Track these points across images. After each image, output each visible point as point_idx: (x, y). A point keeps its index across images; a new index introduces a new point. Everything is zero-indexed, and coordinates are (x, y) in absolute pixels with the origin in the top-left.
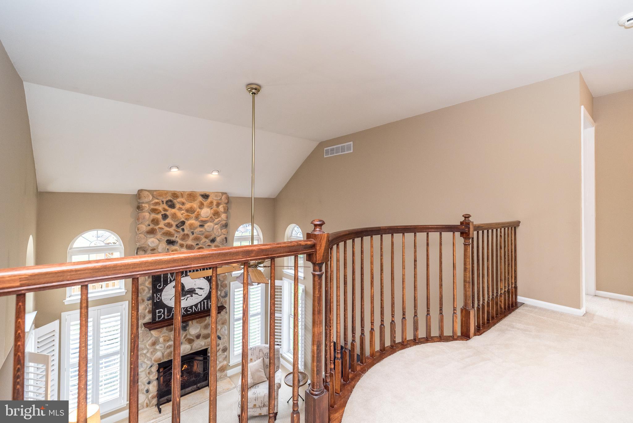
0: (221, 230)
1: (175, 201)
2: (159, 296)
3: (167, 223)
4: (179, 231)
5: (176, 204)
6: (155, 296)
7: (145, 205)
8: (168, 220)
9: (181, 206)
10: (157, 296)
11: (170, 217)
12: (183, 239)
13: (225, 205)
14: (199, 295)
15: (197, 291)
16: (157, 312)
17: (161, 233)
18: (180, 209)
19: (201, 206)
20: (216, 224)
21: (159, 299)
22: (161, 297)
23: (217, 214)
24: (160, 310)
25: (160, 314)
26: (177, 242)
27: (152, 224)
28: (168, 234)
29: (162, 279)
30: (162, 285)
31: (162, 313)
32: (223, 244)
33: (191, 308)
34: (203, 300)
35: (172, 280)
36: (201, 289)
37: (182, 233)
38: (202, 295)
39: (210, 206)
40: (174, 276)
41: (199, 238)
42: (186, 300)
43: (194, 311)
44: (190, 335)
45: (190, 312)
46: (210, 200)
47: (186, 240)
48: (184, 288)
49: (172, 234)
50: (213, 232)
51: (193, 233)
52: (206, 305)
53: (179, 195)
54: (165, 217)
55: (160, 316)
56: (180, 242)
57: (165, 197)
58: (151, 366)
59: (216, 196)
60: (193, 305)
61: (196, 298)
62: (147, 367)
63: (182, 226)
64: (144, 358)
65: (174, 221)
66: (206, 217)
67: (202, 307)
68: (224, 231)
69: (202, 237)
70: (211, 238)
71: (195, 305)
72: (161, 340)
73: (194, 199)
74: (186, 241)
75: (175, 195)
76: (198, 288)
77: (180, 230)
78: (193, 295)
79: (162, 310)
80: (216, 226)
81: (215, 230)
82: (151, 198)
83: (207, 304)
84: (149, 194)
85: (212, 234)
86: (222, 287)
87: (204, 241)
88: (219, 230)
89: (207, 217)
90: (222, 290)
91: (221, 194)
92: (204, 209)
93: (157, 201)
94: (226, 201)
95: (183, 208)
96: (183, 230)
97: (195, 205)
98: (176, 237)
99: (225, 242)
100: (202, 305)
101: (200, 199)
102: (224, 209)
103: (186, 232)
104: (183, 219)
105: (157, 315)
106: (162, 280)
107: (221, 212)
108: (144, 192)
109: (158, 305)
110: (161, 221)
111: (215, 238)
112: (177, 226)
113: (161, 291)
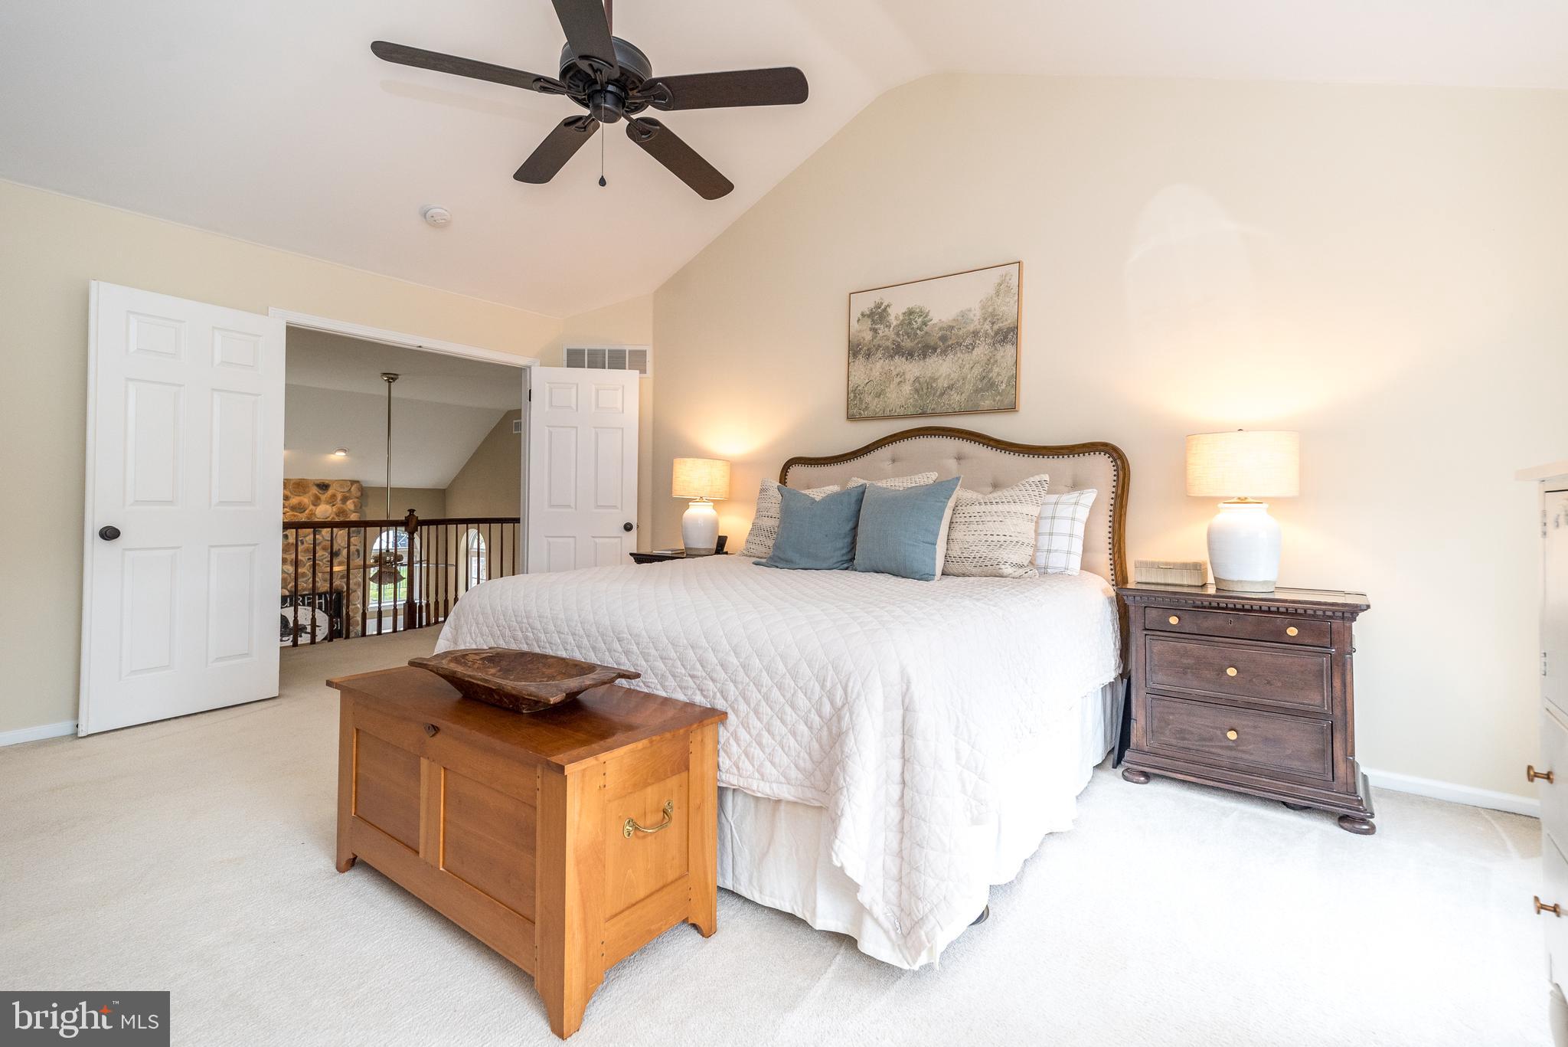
0: (350, 538)
13: (356, 500)
19: (316, 501)
23: (342, 513)
36: (315, 626)
37: (284, 541)
39: (331, 501)
46: (330, 492)
59: (342, 486)
66: (325, 518)
68: (355, 539)
69: (318, 548)
73: (304, 490)
80: (341, 532)
81: (339, 539)
87: (321, 555)
88: (347, 538)
89: (327, 518)
91: (349, 483)
92: (320, 506)
94: (359, 494)
95: (287, 505)
97: (306, 500)
99: (356, 556)
101: (315, 490)
102: (356, 506)
107: (350, 510)
111: (339, 550)
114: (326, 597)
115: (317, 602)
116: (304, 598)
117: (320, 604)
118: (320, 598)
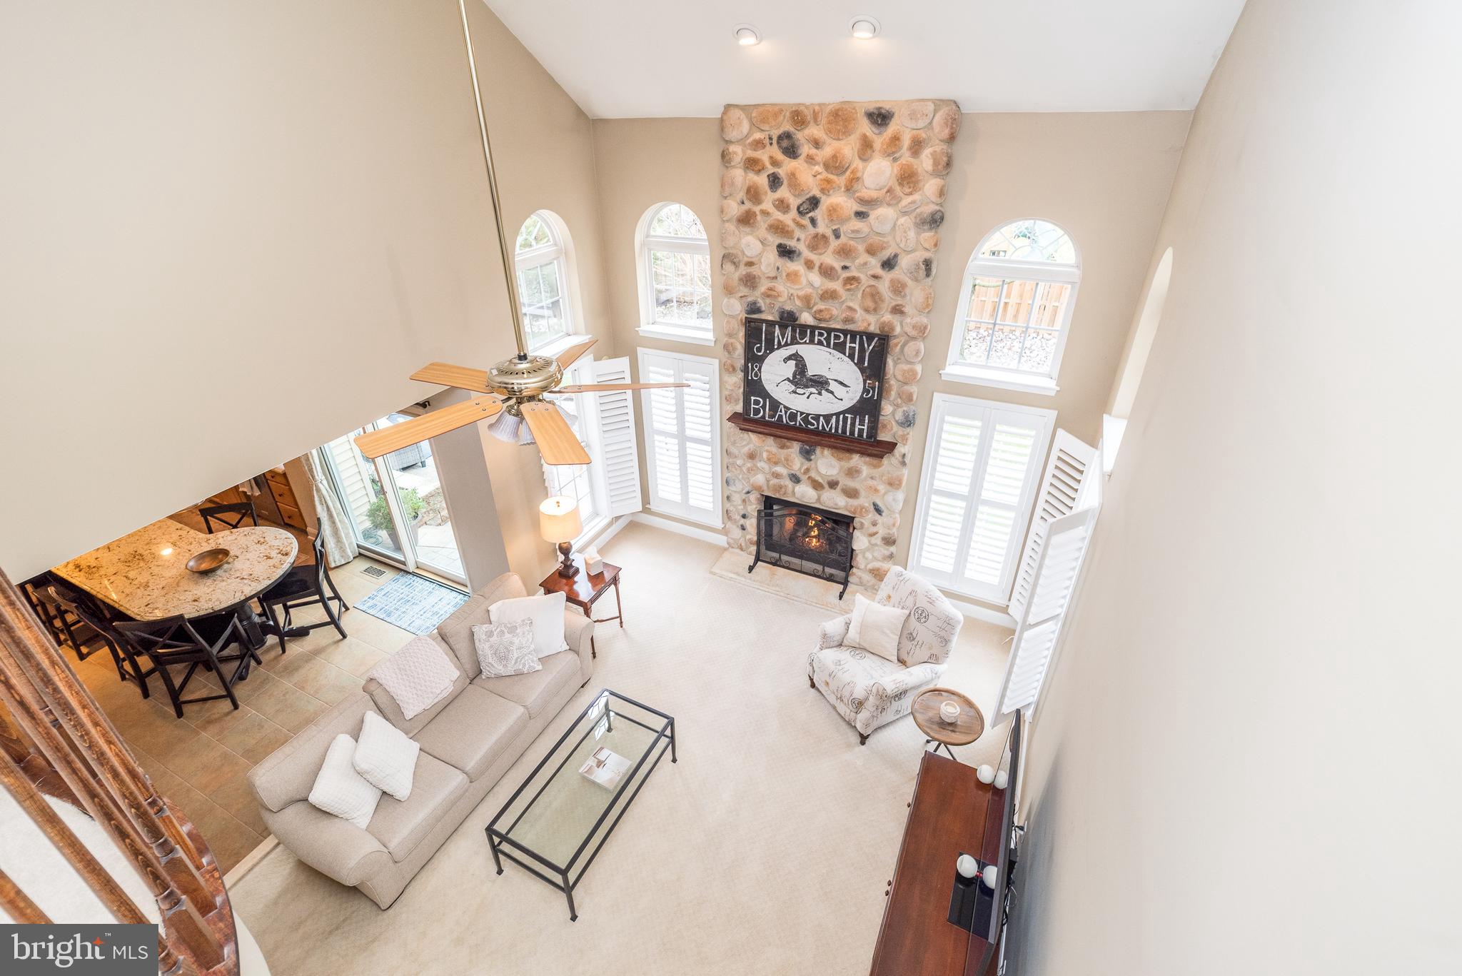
0: (918, 234)
1: (798, 137)
2: (756, 369)
3: (778, 199)
4: (802, 226)
5: (803, 145)
6: (750, 366)
7: (734, 150)
8: (783, 192)
9: (813, 151)
10: (753, 369)
11: (785, 183)
12: (813, 247)
13: (939, 148)
14: (836, 397)
15: (833, 386)
16: (752, 401)
17: (766, 226)
18: (810, 160)
19: (866, 146)
20: (905, 213)
21: (756, 375)
22: (760, 373)
23: (908, 178)
24: (758, 398)
25: (757, 407)
26: (800, 254)
27: (748, 198)
28: (778, 228)
29: (764, 335)
30: (763, 348)
31: (761, 405)
32: (916, 280)
33: (817, 417)
34: (843, 412)
35: (782, 344)
36: (841, 383)
37: (811, 230)
38: (842, 400)
39: (890, 149)
40: (786, 336)
41: (850, 250)
42: (808, 398)
43: (820, 428)
44: (818, 472)
45: (812, 427)
46: (892, 128)
47: (820, 251)
48: (804, 369)
49: (787, 232)
50: (894, 238)
51: (837, 236)
52: (848, 426)
53: (808, 114)
54: (775, 181)
55: (757, 412)
56: (806, 253)
57: (774, 123)
58: (748, 492)
59: (913, 116)
60: (821, 415)
61: (828, 400)
63: (810, 210)
64: (739, 472)
65: (795, 196)
66: (878, 187)
67: (840, 426)
68: (927, 235)
69: (861, 248)
70: (886, 254)
71: (824, 416)
72: (765, 455)
73: (846, 127)
74: (821, 254)
75: (799, 118)
76: (836, 380)
77: (806, 221)
78: (823, 391)
79: (761, 400)
80: (902, 220)
81: (898, 232)
82: (747, 126)
83: (853, 424)
84: (743, 116)
85: (888, 242)
86: (900, 398)
87: (862, 263)
88: (912, 234)
89: (881, 189)
90: (898, 406)
91: (931, 107)
92: (872, 162)
93: (758, 136)
94: (946, 133)
95: (818, 159)
96: (813, 221)
97: (848, 148)
98: (799, 239)
99: (922, 273)
100: (841, 423)
101: (865, 127)
102: (936, 163)
103: (823, 228)
104: (816, 192)
105: (752, 406)
106: (764, 337)
107: (925, 171)
108: (732, 109)
109: (753, 387)
110: (766, 192)
111: (896, 256)
112: (799, 208)
113: (761, 360)
114: (861, 339)
115: (848, 345)
116: (829, 335)
117: (852, 349)
118: (853, 341)
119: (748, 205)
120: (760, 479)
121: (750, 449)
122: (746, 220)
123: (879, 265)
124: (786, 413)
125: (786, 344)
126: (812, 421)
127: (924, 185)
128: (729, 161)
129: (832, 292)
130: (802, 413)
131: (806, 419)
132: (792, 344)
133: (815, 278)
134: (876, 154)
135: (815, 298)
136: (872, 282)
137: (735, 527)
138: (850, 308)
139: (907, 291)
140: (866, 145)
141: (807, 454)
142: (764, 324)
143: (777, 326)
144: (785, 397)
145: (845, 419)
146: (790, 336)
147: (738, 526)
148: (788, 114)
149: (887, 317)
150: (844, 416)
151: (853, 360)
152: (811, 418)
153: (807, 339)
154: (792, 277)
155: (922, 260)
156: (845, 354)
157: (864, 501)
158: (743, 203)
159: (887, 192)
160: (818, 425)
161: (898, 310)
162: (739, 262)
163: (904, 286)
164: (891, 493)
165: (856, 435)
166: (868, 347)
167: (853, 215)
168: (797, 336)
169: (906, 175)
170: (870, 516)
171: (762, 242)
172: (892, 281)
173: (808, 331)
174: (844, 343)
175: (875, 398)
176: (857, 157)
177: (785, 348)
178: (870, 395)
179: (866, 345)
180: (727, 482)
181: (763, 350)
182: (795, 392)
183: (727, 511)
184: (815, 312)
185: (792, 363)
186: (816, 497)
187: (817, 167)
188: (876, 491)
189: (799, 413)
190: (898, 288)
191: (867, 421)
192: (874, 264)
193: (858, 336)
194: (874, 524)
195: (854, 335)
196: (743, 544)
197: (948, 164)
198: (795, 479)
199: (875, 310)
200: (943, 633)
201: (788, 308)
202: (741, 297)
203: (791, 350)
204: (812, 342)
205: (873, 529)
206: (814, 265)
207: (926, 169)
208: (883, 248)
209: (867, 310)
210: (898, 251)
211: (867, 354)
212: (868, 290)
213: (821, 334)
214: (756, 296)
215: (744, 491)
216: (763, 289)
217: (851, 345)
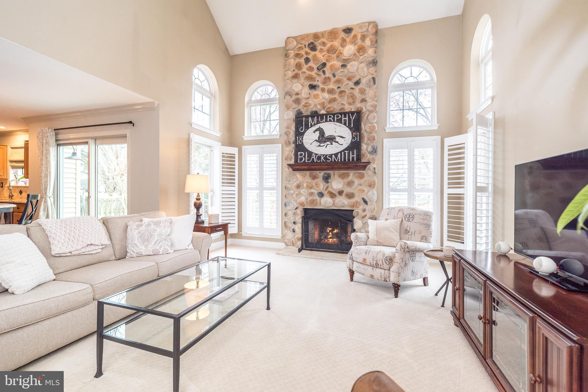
0: (368, 69)
1: (316, 43)
2: (301, 139)
3: (309, 67)
4: (319, 74)
5: (318, 46)
6: (298, 138)
7: (291, 52)
8: (311, 64)
9: (322, 47)
10: (299, 139)
11: (312, 60)
12: (324, 83)
13: (372, 37)
14: (339, 144)
15: (338, 139)
16: (299, 154)
17: (304, 78)
18: (321, 51)
19: (344, 42)
20: (361, 63)
21: (301, 142)
22: (303, 140)
23: (361, 49)
24: (302, 153)
25: (301, 157)
26: (319, 86)
27: (296, 68)
28: (310, 78)
29: (304, 122)
30: (304, 128)
31: (303, 156)
32: (370, 87)
33: (331, 156)
34: (344, 151)
35: (313, 125)
36: (341, 137)
37: (323, 76)
38: (342, 145)
39: (353, 41)
40: (314, 121)
41: (340, 80)
42: (326, 147)
43: (333, 161)
44: (332, 188)
45: (329, 161)
46: (353, 34)
47: (327, 84)
48: (324, 134)
49: (313, 78)
50: (358, 72)
51: (334, 76)
52: (347, 157)
53: (320, 35)
54: (307, 60)
55: (301, 159)
56: (321, 86)
57: (306, 39)
58: (297, 208)
59: (361, 27)
61: (336, 146)
62: (293, 208)
63: (323, 68)
64: (291, 197)
65: (316, 64)
66: (349, 55)
67: (343, 158)
68: (372, 69)
69: (345, 79)
70: (355, 79)
71: (334, 154)
72: (305, 185)
73: (335, 36)
74: (327, 85)
75: (316, 36)
76: (339, 136)
77: (321, 73)
78: (333, 143)
79: (303, 153)
80: (361, 65)
81: (360, 70)
82: (295, 43)
83: (349, 155)
84: (294, 40)
85: (356, 75)
86: (369, 140)
87: (346, 84)
88: (365, 69)
90: (368, 144)
91: (367, 24)
92: (346, 47)
93: (300, 46)
94: (374, 32)
95: (325, 49)
96: (324, 72)
97: (336, 43)
98: (318, 81)
99: (372, 83)
100: (343, 156)
101: (343, 35)
102: (372, 41)
103: (328, 75)
104: (324, 61)
105: (299, 157)
106: (304, 124)
107: (368, 46)
108: (290, 38)
109: (300, 148)
110: (304, 65)
112: (318, 69)
113: (303, 134)
114: (349, 115)
115: (343, 119)
116: (334, 116)
118: (345, 117)
119: (296, 71)
120: (303, 199)
121: (297, 183)
122: (296, 76)
123: (353, 85)
124: (316, 156)
125: (315, 124)
126: (329, 158)
127: (368, 51)
128: (288, 57)
129: (334, 98)
130: (323, 155)
131: (326, 158)
132: (317, 124)
133: (326, 95)
134: (348, 44)
135: (326, 103)
136: (351, 91)
137: (289, 232)
138: (343, 104)
139: (367, 92)
140: (344, 40)
141: (327, 179)
142: (304, 118)
143: (310, 117)
144: (315, 149)
145: (345, 154)
146: (316, 120)
147: (291, 231)
148: (312, 36)
149: (359, 105)
150: (344, 152)
151: (346, 125)
152: (329, 157)
153: (324, 120)
154: (316, 96)
155: (371, 78)
156: (342, 123)
157: (357, 198)
158: (294, 71)
159: (353, 55)
160: (332, 159)
161: (363, 100)
162: (292, 94)
163: (365, 90)
164: (371, 191)
165: (351, 161)
166: (352, 118)
167: (340, 67)
168: (320, 120)
169: (360, 48)
170: (361, 206)
171: (302, 85)
172: (360, 89)
173: (325, 116)
174: (341, 118)
175: (358, 140)
176: (340, 46)
177: (314, 126)
178: (355, 139)
179: (351, 117)
180: (285, 205)
181: (304, 129)
182: (319, 146)
183: (285, 222)
184: (327, 108)
185: (318, 133)
186: (332, 203)
187: (324, 53)
188: (363, 191)
189: (322, 156)
190: (362, 92)
191: (355, 152)
192: (351, 84)
193: (347, 114)
194: (364, 210)
195: (345, 114)
196: (294, 241)
197: (376, 41)
198: (321, 195)
199: (353, 102)
200: (425, 222)
201: (314, 110)
202: (293, 109)
203: (317, 126)
204: (326, 121)
205: (364, 214)
206: (325, 89)
207: (368, 45)
208: (354, 77)
209: (350, 104)
210: (361, 78)
211: (352, 121)
212: (349, 95)
213: (330, 117)
214: (300, 107)
215: (294, 209)
216: (303, 103)
217: (344, 119)
